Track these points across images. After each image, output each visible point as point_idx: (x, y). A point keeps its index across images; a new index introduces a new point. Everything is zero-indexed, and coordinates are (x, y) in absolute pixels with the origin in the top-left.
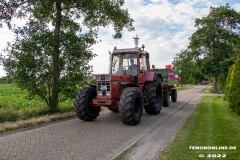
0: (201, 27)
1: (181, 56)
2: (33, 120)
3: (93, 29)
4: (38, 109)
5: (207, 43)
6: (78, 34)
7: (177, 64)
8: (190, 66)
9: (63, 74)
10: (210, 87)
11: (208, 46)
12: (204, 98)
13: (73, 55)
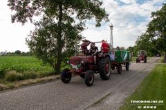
0: (155, 17)
1: (141, 38)
2: (46, 78)
3: (83, 21)
4: (48, 72)
5: (159, 29)
6: (73, 24)
7: (138, 43)
8: (148, 44)
9: (64, 50)
10: (162, 58)
11: (161, 30)
12: (157, 66)
13: (70, 38)
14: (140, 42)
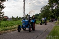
1: (44, 8)
7: (42, 11)
8: (49, 12)
12: (55, 26)
14: (43, 11)
